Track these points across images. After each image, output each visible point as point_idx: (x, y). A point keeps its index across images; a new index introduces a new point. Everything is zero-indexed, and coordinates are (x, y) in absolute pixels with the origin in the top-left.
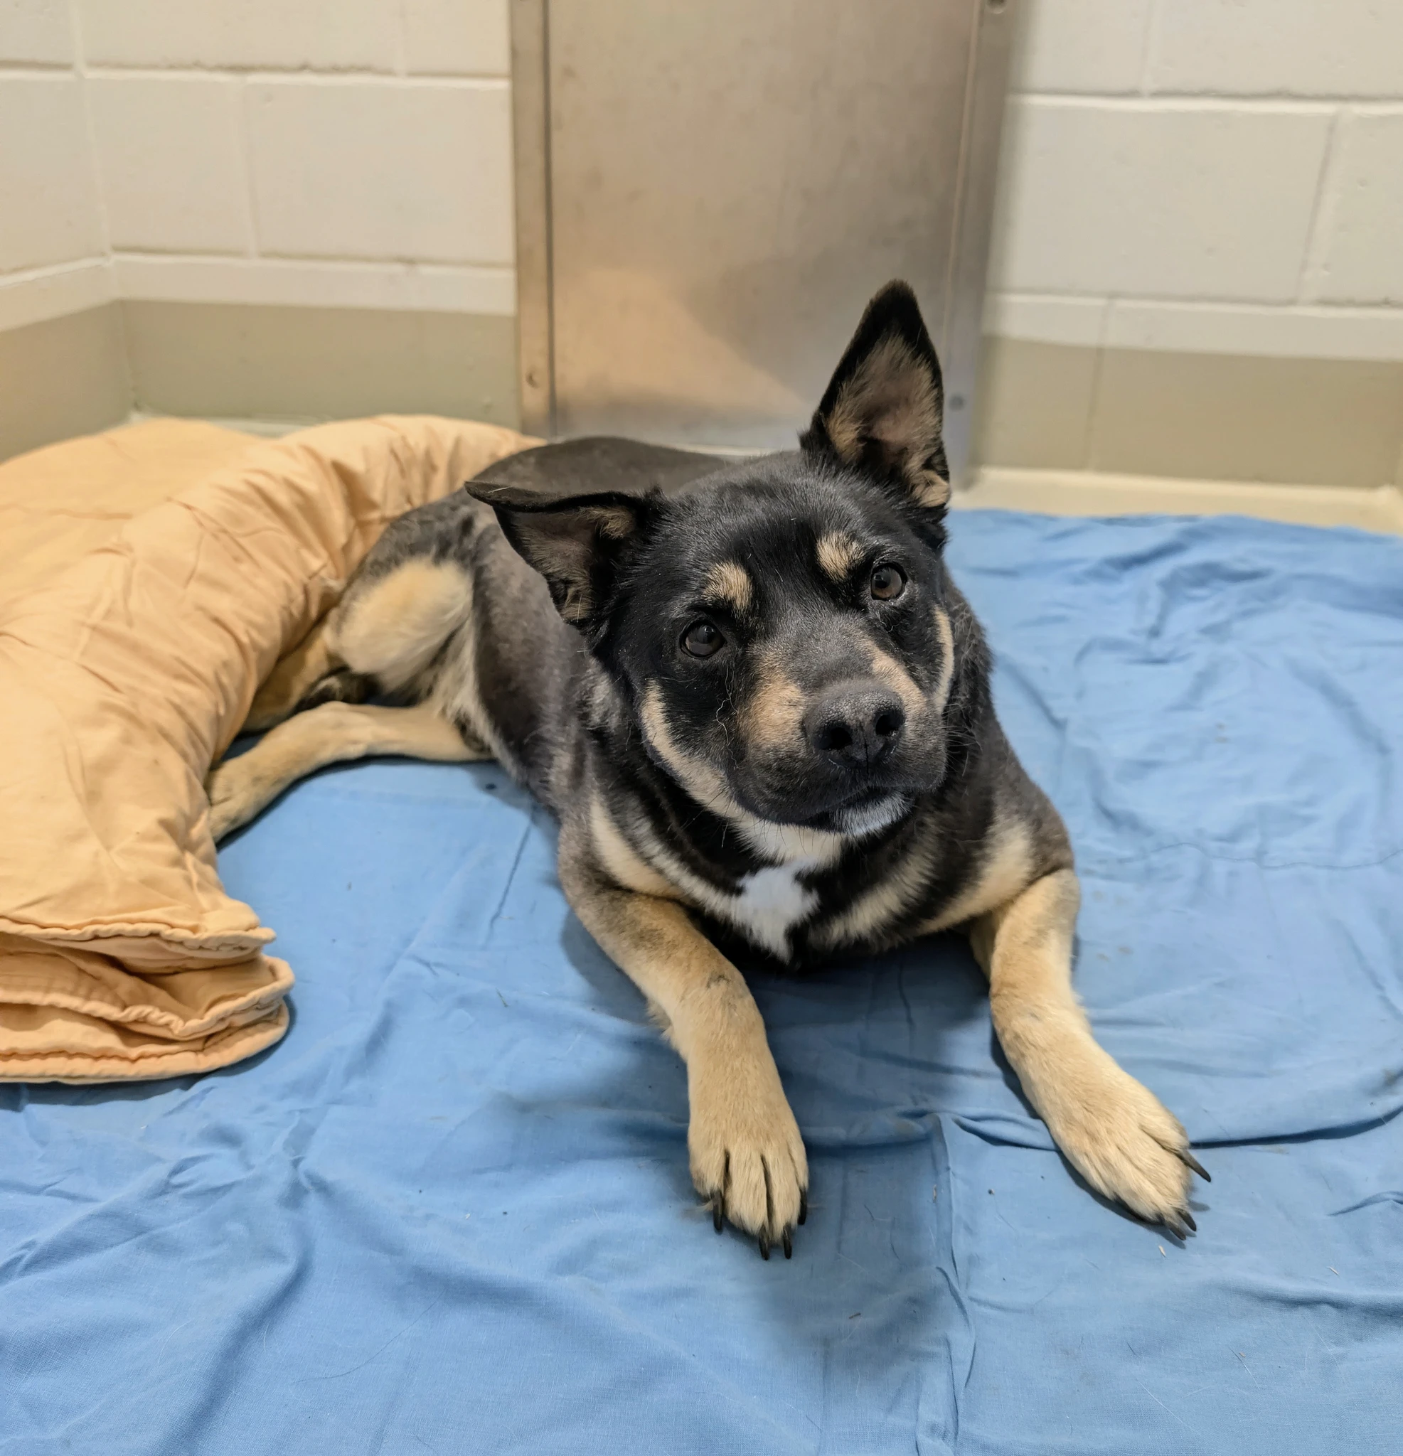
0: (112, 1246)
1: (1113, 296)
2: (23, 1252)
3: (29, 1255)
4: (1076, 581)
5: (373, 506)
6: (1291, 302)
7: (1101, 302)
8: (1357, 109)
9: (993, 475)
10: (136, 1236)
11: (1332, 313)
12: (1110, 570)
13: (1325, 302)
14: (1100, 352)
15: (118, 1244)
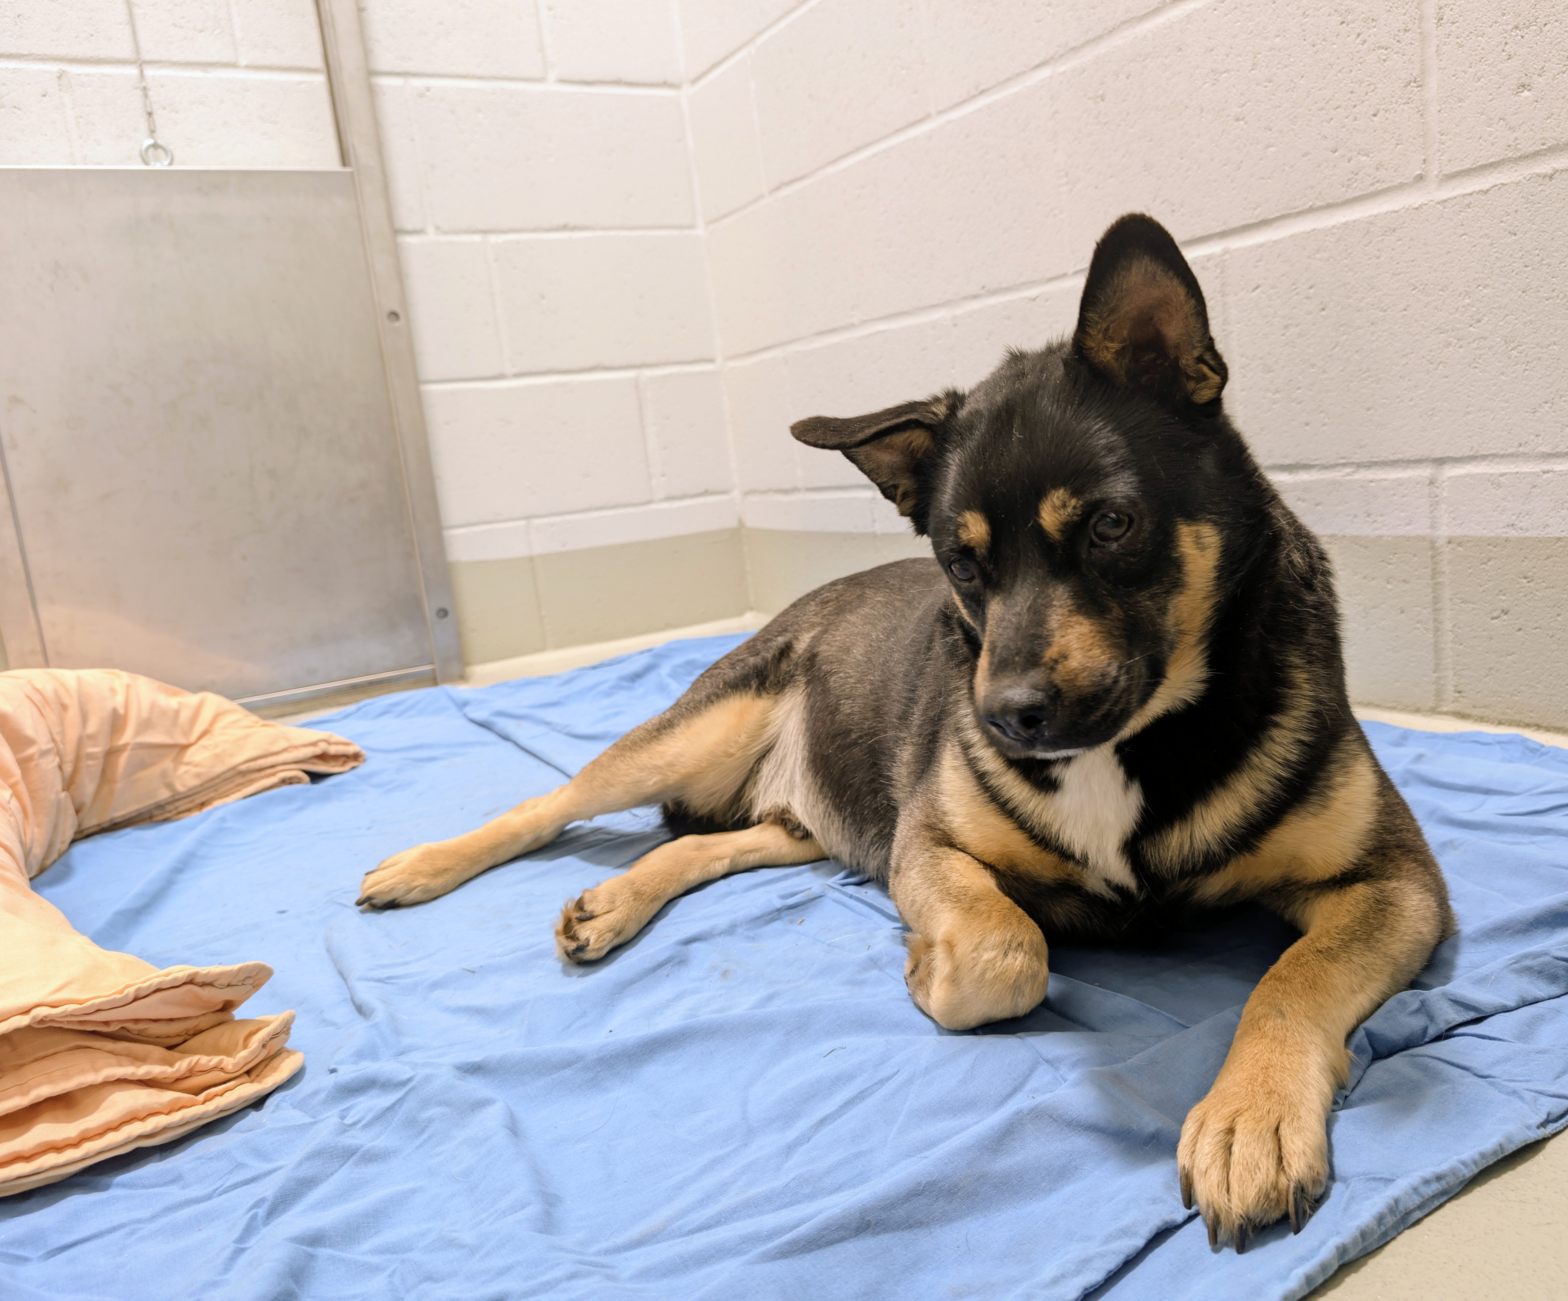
0: (332, 1174)
1: (528, 518)
2: (253, 1212)
3: (262, 1211)
4: (608, 694)
5: (30, 742)
6: (650, 502)
7: (522, 523)
8: (648, 373)
9: (479, 670)
10: (349, 1159)
11: (677, 504)
12: (625, 684)
13: (670, 498)
14: (531, 559)
15: (336, 1171)
